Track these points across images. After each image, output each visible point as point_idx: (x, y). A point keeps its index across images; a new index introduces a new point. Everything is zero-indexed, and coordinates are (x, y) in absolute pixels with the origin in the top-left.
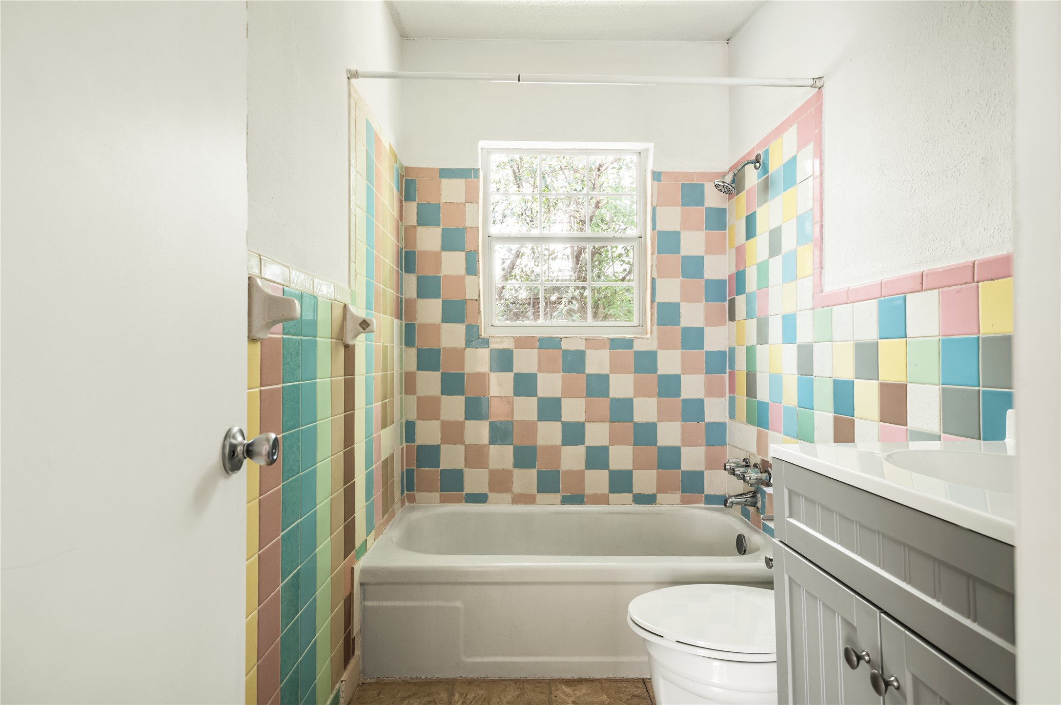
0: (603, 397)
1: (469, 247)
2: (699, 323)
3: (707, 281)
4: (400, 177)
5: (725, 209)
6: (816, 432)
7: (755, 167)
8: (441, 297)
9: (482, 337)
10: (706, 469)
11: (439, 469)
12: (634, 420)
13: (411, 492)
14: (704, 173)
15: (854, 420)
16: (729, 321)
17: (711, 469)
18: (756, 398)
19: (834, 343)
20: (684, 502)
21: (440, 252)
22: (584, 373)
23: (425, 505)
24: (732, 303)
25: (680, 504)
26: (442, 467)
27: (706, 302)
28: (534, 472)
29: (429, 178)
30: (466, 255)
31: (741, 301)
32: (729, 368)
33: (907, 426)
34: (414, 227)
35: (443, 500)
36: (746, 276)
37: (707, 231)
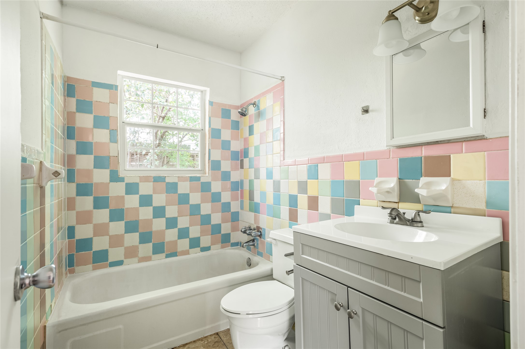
0: (186, 204)
1: (111, 127)
2: (228, 169)
3: (232, 151)
4: (65, 82)
5: (239, 122)
6: (281, 214)
7: (253, 106)
8: (93, 154)
9: (120, 176)
10: (231, 232)
11: (92, 251)
12: (201, 214)
13: (72, 268)
14: (231, 105)
15: (297, 209)
16: (240, 168)
17: (233, 232)
18: (254, 201)
19: (289, 180)
20: (222, 247)
21: (92, 129)
22: (177, 193)
23: (82, 273)
24: (242, 161)
25: (221, 249)
26: (94, 250)
27: (231, 160)
28: (151, 245)
29: (84, 86)
30: (110, 131)
31: (246, 161)
32: (241, 188)
33: (318, 211)
34: (74, 112)
35: (94, 269)
36: (249, 150)
37: (232, 130)
